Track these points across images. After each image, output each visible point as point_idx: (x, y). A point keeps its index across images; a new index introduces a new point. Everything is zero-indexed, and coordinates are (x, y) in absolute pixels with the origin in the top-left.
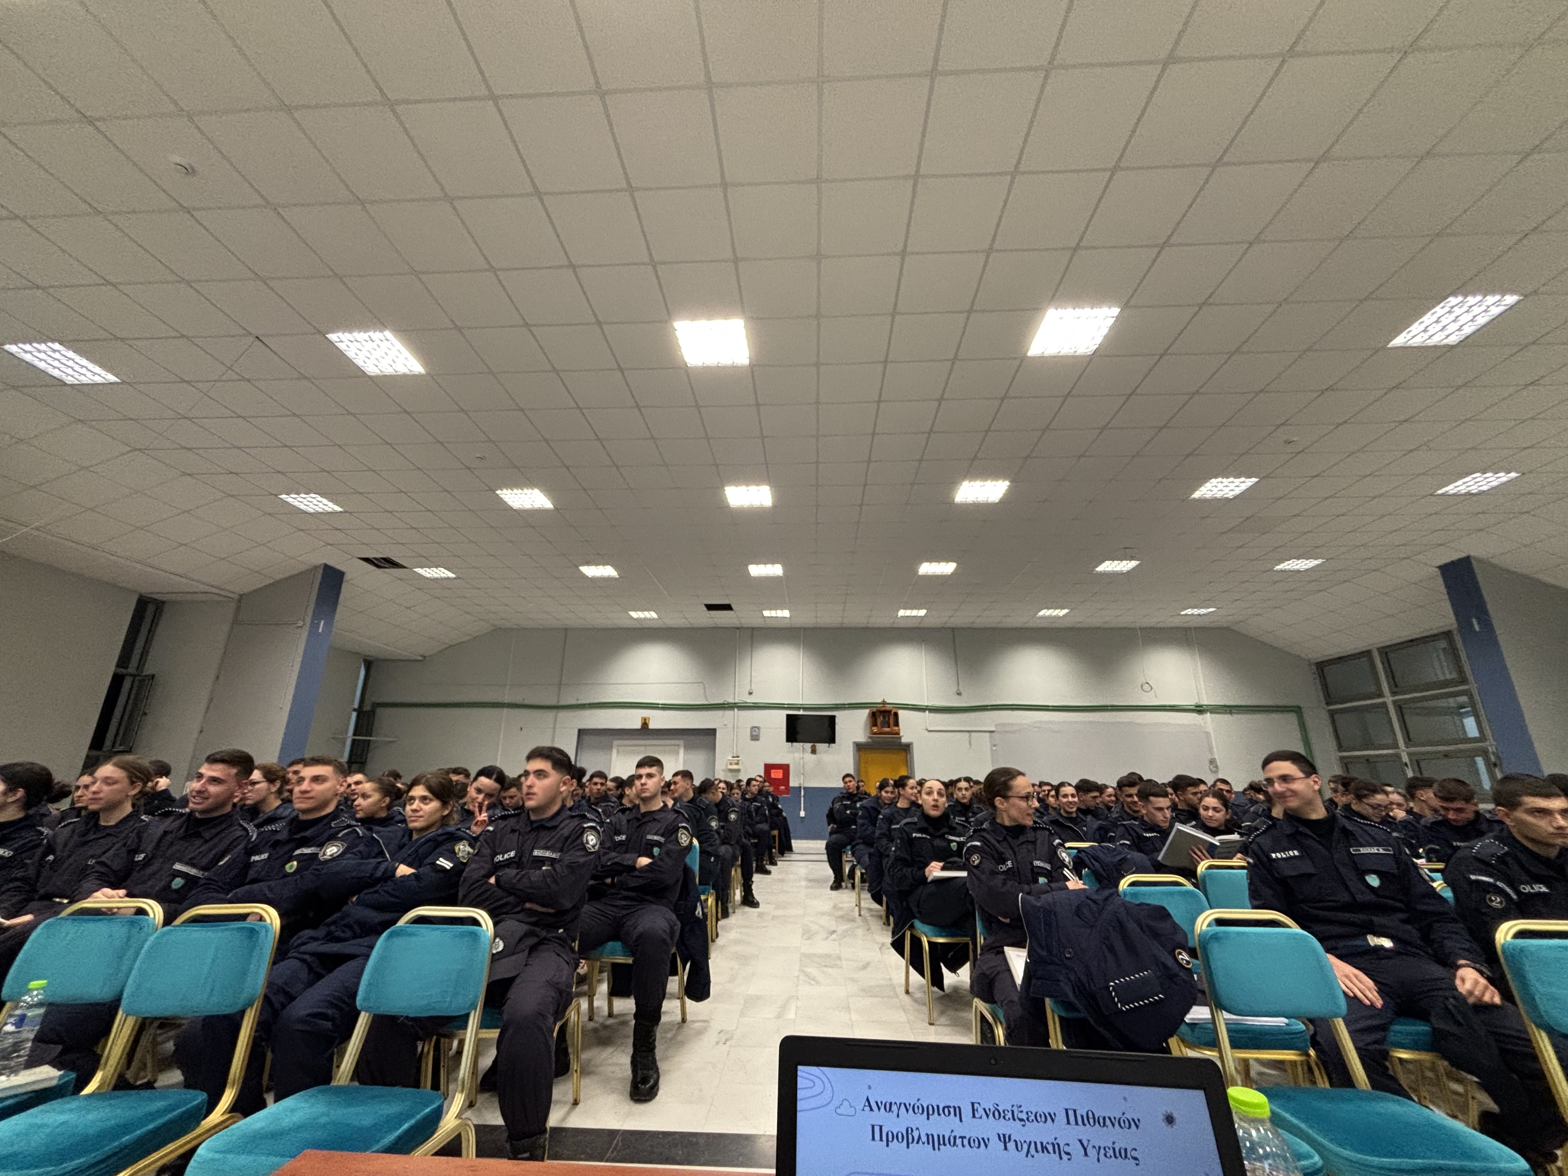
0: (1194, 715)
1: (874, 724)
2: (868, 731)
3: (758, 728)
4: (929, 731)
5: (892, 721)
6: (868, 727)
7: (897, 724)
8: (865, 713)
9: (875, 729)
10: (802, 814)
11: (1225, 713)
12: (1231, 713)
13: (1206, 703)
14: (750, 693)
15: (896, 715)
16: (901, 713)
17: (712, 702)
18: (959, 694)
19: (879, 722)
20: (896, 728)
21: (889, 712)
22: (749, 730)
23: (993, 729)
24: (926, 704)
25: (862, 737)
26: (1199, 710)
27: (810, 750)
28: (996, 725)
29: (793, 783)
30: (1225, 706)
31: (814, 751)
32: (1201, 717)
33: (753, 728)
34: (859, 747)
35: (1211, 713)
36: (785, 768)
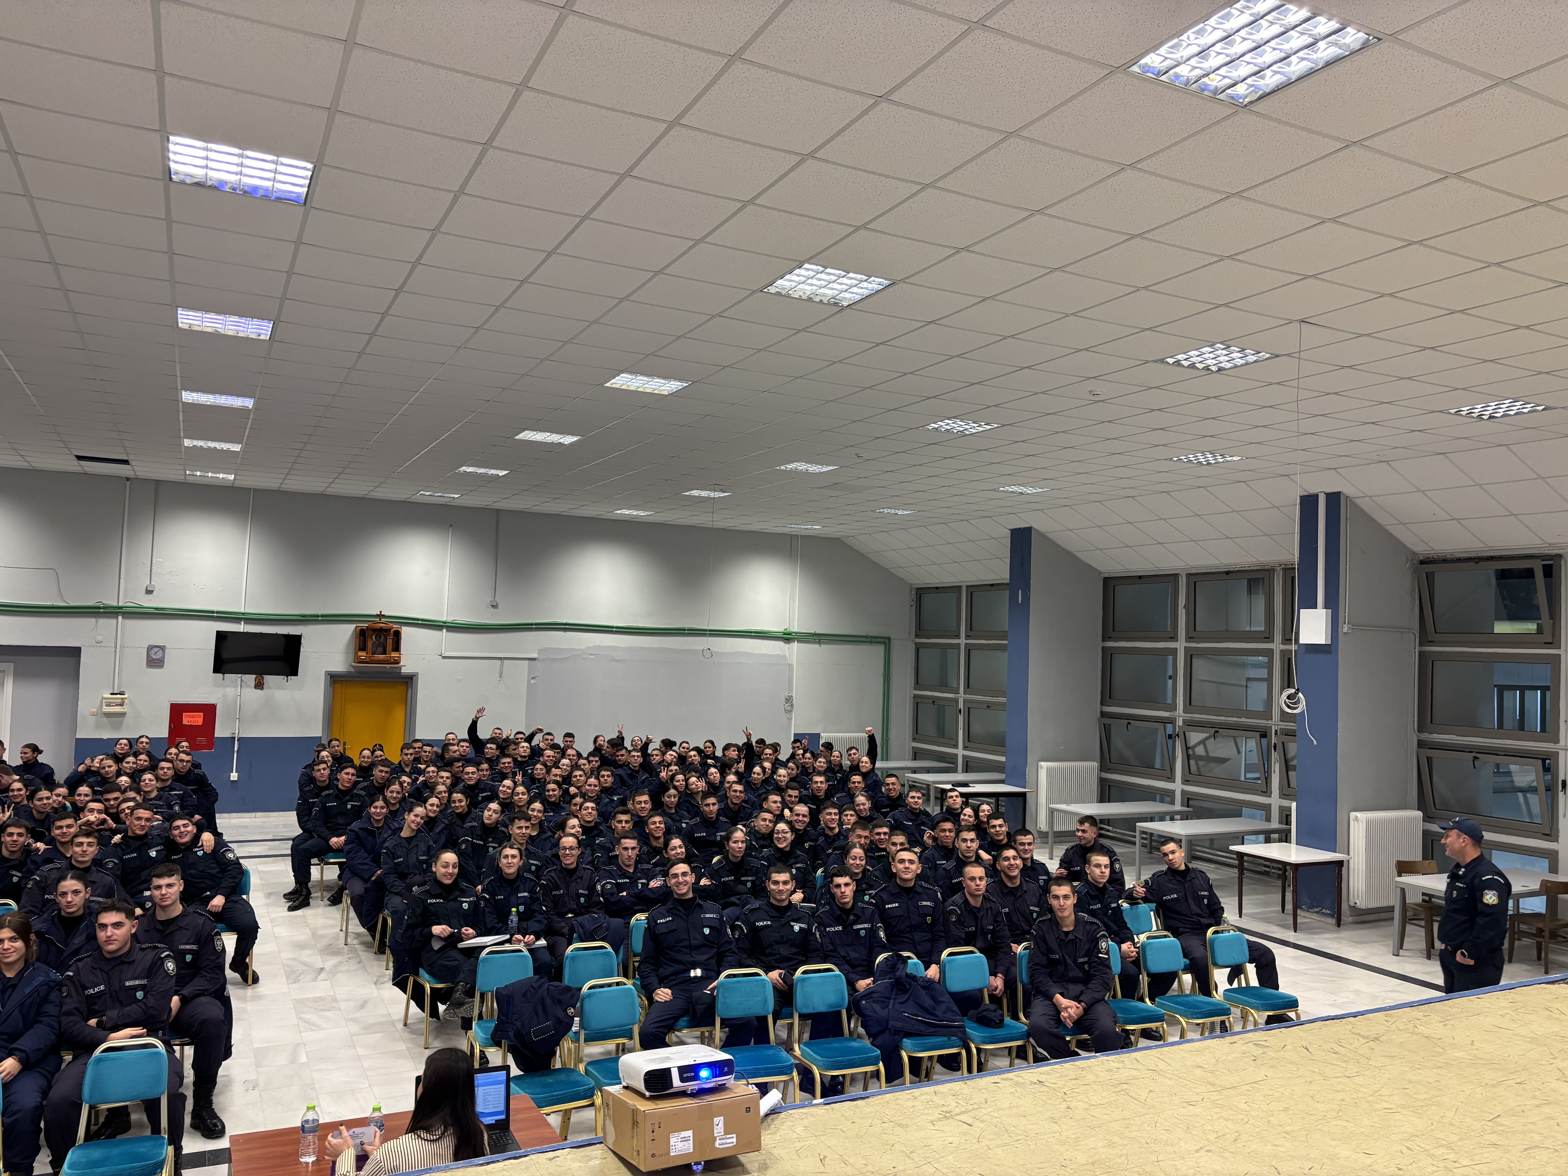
0: (781, 643)
1: (362, 648)
2: (351, 657)
3: (162, 648)
4: (444, 657)
5: (390, 642)
6: (352, 651)
7: (397, 648)
8: (348, 630)
9: (363, 655)
10: (234, 776)
11: (813, 642)
12: (819, 643)
13: (796, 630)
14: (149, 592)
15: (397, 634)
16: (406, 632)
17: (72, 604)
18: (494, 606)
19: (369, 644)
20: (394, 654)
21: (387, 631)
22: (145, 651)
23: (535, 655)
24: (444, 619)
25: (339, 664)
26: (787, 637)
27: (253, 684)
28: (539, 651)
29: (220, 732)
30: (815, 634)
31: (259, 685)
32: (787, 646)
33: (150, 648)
34: (334, 679)
35: (799, 641)
36: (209, 711)
